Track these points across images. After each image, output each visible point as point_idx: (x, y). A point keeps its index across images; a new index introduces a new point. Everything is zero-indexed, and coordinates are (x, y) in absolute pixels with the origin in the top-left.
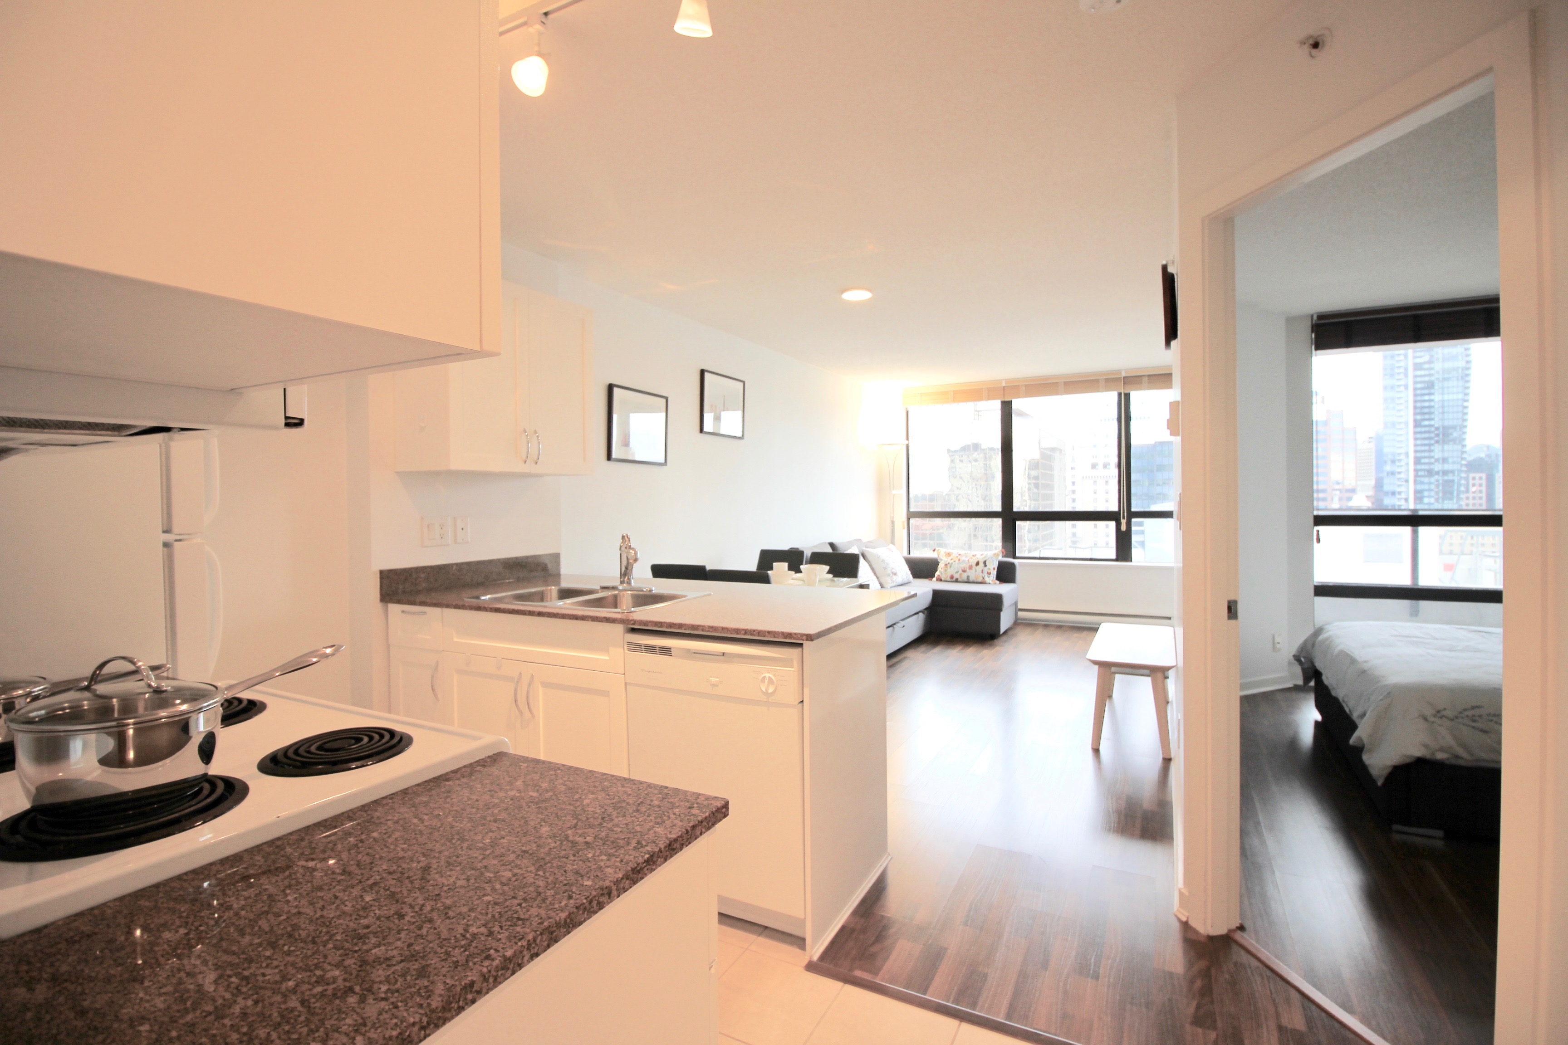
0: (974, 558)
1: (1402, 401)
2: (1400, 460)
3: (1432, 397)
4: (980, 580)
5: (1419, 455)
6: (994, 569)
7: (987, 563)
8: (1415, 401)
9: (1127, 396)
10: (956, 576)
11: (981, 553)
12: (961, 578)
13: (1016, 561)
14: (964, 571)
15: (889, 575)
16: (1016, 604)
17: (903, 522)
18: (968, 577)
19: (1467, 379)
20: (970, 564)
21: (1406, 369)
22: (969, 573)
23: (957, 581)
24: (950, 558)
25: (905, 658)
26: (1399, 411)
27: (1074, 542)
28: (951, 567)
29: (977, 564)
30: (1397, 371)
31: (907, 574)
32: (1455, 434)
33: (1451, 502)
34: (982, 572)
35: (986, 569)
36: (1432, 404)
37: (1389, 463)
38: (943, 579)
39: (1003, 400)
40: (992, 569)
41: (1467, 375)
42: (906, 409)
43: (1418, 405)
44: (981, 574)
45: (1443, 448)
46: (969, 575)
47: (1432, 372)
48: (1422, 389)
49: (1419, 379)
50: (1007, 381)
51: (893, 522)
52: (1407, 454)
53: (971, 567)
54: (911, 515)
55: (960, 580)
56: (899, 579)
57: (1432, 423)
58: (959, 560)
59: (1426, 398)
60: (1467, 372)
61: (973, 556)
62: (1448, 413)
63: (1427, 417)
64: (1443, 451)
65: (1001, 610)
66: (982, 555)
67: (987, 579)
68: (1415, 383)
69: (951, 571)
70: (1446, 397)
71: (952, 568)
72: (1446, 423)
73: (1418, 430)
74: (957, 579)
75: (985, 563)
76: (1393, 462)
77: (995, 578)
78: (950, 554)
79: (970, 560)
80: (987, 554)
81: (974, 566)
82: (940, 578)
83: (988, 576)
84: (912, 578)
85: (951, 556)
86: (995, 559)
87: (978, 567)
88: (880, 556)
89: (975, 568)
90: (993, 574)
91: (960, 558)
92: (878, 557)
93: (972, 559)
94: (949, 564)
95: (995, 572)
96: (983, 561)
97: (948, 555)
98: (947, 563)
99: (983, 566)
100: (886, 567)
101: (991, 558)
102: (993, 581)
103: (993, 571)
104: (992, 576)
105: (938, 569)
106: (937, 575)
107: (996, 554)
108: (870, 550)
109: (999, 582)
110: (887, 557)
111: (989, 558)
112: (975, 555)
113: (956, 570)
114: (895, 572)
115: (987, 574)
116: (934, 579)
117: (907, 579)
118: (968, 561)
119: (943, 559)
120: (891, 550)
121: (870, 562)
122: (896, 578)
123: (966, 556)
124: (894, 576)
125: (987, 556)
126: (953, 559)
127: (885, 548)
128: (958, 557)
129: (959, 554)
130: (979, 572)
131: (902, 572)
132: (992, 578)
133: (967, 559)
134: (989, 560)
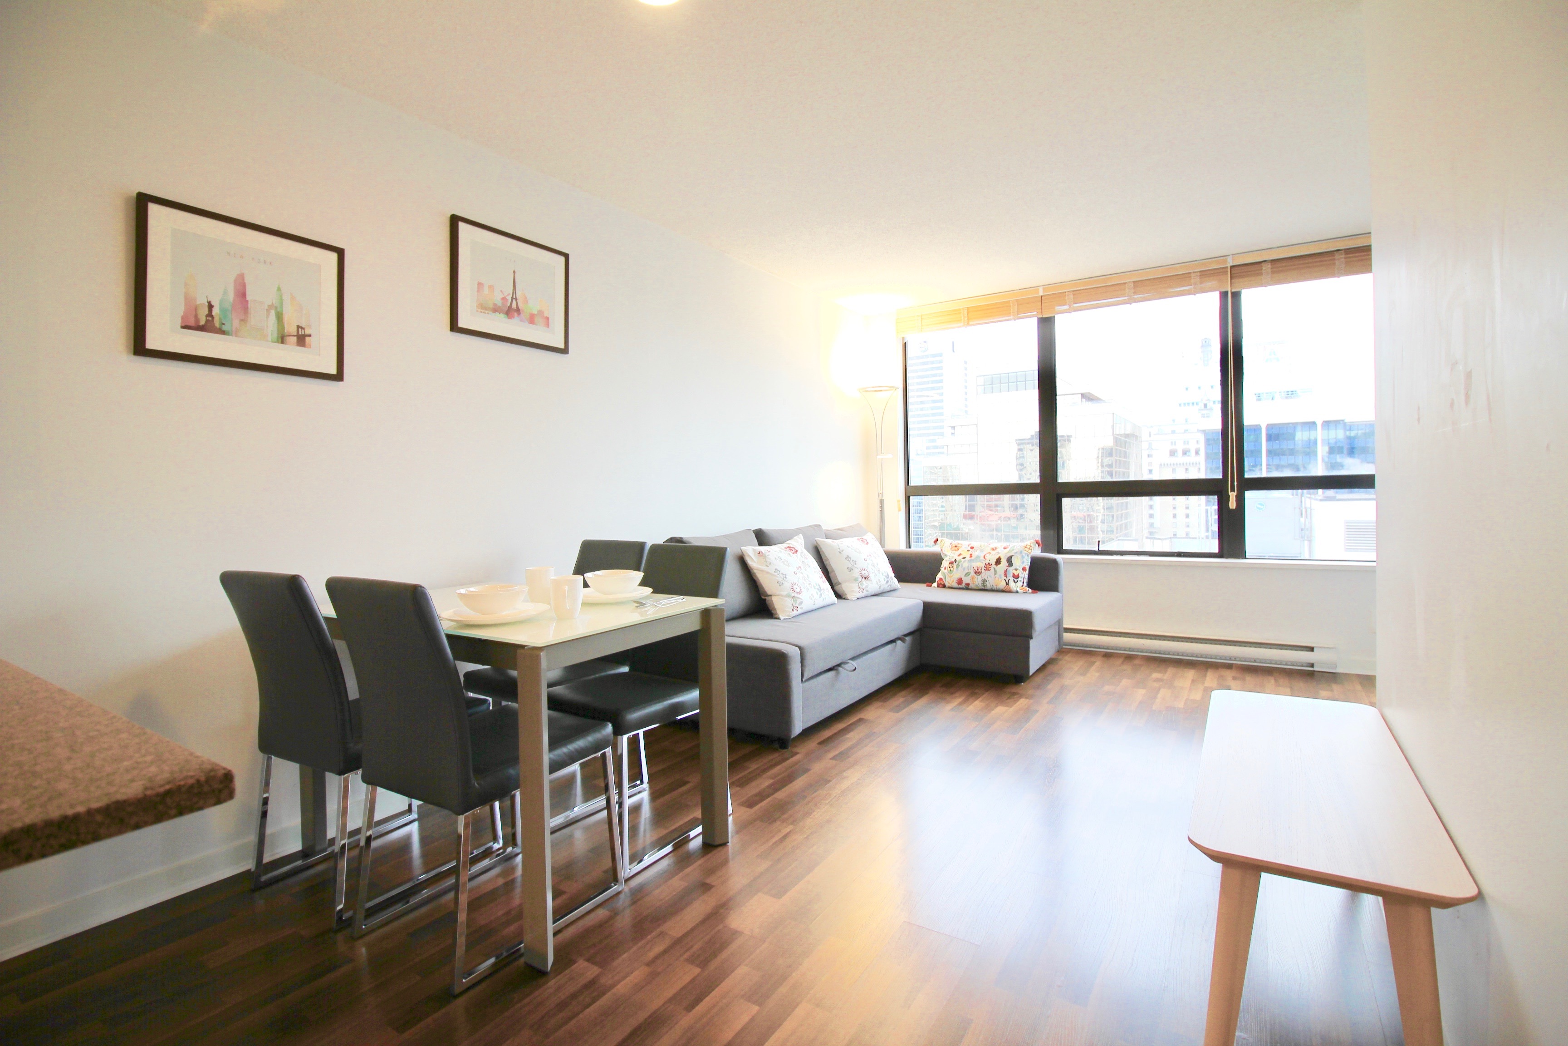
0: (993, 552)
4: (1002, 585)
6: (1024, 569)
7: (1013, 560)
9: (1236, 296)
10: (966, 580)
11: (1005, 545)
12: (973, 583)
13: (1059, 557)
14: (978, 573)
15: (856, 580)
16: (1060, 622)
17: (899, 501)
18: (984, 581)
20: (987, 562)
22: (984, 575)
23: (967, 588)
24: (958, 553)
25: (860, 720)
27: (1151, 533)
28: (958, 566)
29: (998, 562)
31: (888, 577)
34: (1006, 575)
35: (1011, 570)
38: (947, 584)
39: (1040, 316)
40: (1021, 569)
42: (903, 338)
44: (1003, 578)
46: (986, 578)
50: (1046, 287)
51: (882, 502)
53: (988, 567)
54: (910, 491)
55: (972, 586)
56: (873, 586)
58: (971, 556)
61: (993, 549)
65: (1030, 637)
66: (1005, 548)
67: (1013, 587)
69: (959, 573)
71: (961, 568)
74: (968, 584)
75: (1010, 560)
77: (1025, 584)
78: (958, 545)
79: (988, 557)
80: (1014, 546)
81: (993, 566)
82: (943, 583)
83: (1014, 581)
84: (896, 584)
85: (960, 550)
86: (1026, 554)
87: (999, 566)
88: (843, 550)
89: (994, 568)
90: (1021, 577)
91: (971, 553)
92: (840, 552)
93: (991, 555)
94: (955, 561)
95: (1026, 574)
96: (1007, 558)
97: (956, 548)
98: (953, 560)
99: (1008, 565)
100: (853, 567)
101: (1021, 552)
102: (1021, 589)
103: (1022, 573)
104: (1021, 581)
105: (941, 569)
106: (937, 579)
107: (1027, 546)
108: (829, 541)
109: (1030, 590)
110: (856, 551)
111: (1016, 553)
112: (994, 549)
113: (966, 571)
114: (867, 574)
115: (1013, 578)
116: (930, 584)
117: (887, 585)
118: (984, 557)
119: (949, 555)
120: (865, 541)
121: (827, 559)
122: (866, 584)
123: (982, 551)
124: (864, 581)
125: (1013, 550)
126: (962, 553)
127: (856, 538)
128: (968, 551)
129: (972, 548)
130: (1000, 575)
131: (879, 573)
132: (1020, 584)
133: (984, 554)
134: (1017, 555)
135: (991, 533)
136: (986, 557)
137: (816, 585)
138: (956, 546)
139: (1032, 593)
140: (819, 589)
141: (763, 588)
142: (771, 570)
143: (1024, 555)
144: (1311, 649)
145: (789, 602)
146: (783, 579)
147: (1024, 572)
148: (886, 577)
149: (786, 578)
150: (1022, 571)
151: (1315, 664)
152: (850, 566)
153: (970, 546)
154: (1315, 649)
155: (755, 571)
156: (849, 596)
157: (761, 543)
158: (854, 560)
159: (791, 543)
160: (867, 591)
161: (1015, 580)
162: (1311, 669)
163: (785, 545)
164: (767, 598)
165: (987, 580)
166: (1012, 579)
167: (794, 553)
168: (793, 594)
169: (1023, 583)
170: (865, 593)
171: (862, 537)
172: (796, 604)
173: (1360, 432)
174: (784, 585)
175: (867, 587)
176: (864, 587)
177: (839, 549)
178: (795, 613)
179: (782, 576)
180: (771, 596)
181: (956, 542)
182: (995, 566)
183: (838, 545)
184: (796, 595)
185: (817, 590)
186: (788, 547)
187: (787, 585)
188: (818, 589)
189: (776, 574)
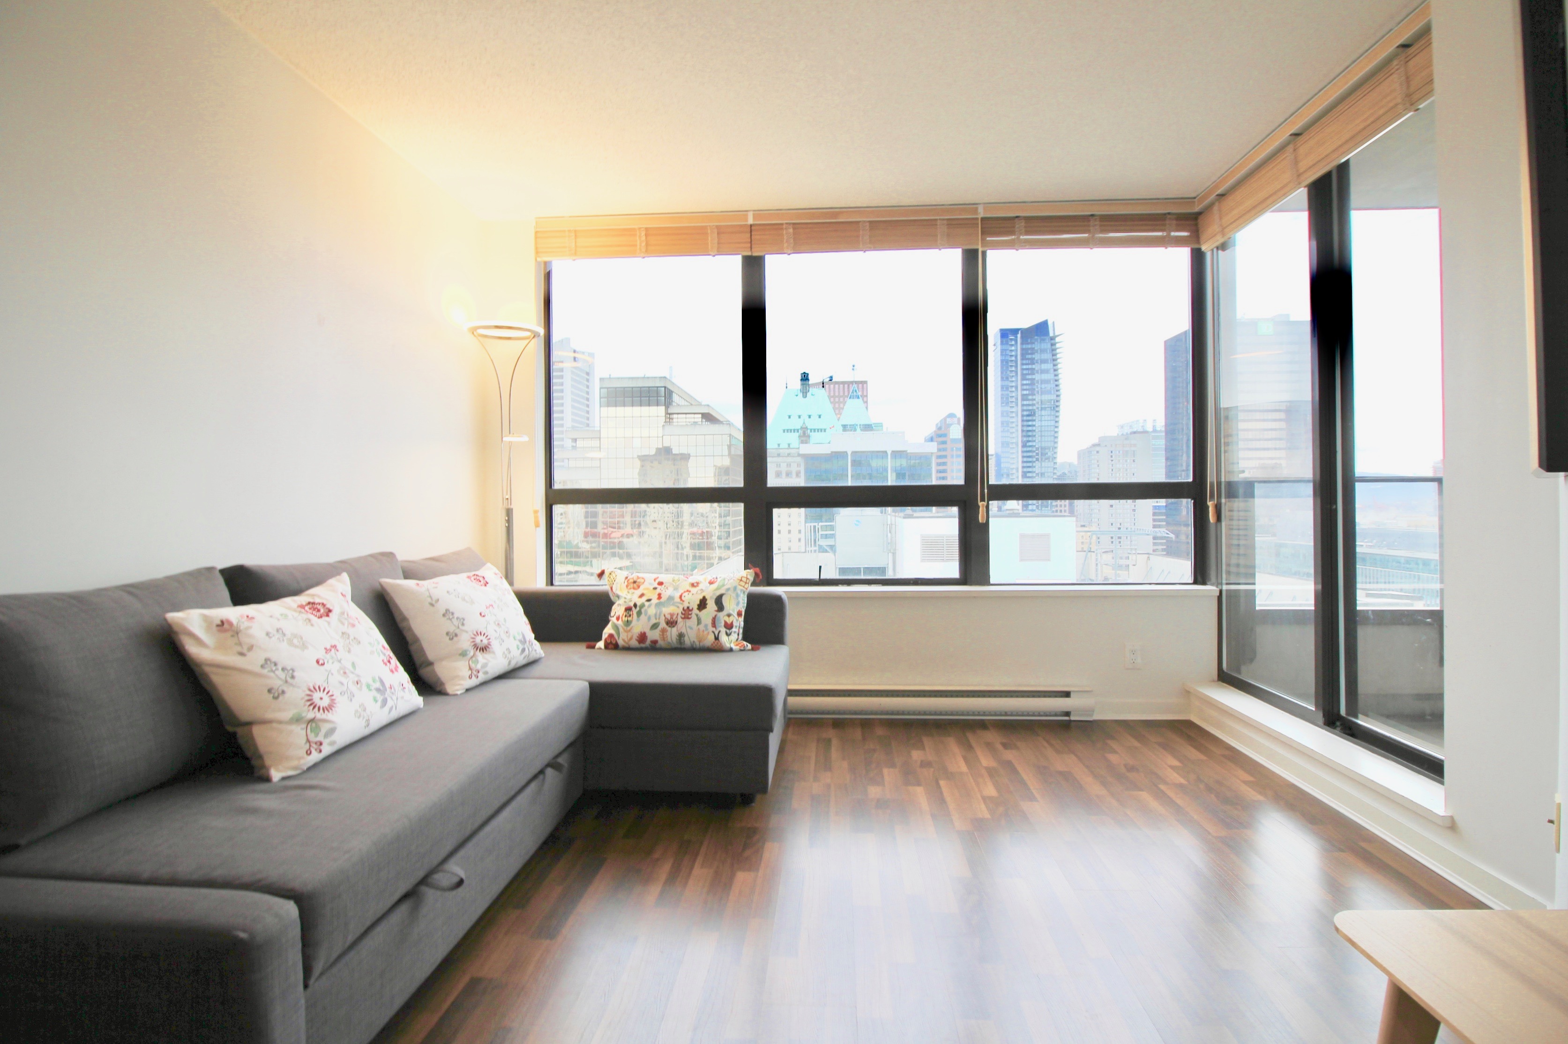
0: (694, 590)
1: (1014, 425)
2: (1013, 474)
3: (1034, 423)
4: (709, 640)
5: (1025, 470)
6: (739, 614)
7: (725, 601)
8: (1023, 426)
10: (653, 635)
11: (709, 577)
12: (664, 639)
13: (783, 592)
14: (671, 623)
15: (463, 654)
18: (681, 636)
19: (1057, 409)
20: (686, 605)
21: (1017, 399)
22: (681, 626)
23: (654, 647)
24: (639, 592)
26: (1012, 433)
28: (639, 614)
29: (703, 604)
30: (1010, 400)
31: (523, 641)
32: (1049, 454)
33: (1047, 509)
34: (714, 624)
35: (722, 617)
36: (1034, 428)
37: (1005, 476)
38: (621, 643)
39: (749, 254)
40: (735, 614)
41: (1057, 406)
42: (545, 264)
43: (1025, 429)
44: (711, 629)
45: (1041, 465)
46: (684, 631)
47: (1034, 402)
48: (1028, 416)
49: (1025, 408)
50: (758, 213)
51: (509, 513)
52: (1017, 469)
53: (687, 613)
54: (554, 496)
55: (661, 643)
56: (496, 663)
57: (1034, 444)
58: (659, 596)
59: (1030, 423)
60: (1057, 404)
61: (693, 585)
62: (1045, 436)
63: (1030, 439)
64: (1041, 467)
65: (768, 728)
66: (711, 583)
67: (726, 641)
68: (1023, 410)
69: (639, 626)
70: (1043, 423)
71: (643, 616)
72: (1043, 445)
73: (1025, 449)
74: (655, 642)
75: (719, 601)
76: (1008, 475)
77: (741, 636)
78: (638, 580)
79: (687, 597)
80: (724, 579)
81: (696, 611)
82: (614, 642)
83: (727, 633)
84: (538, 652)
85: (642, 587)
86: (741, 590)
87: (704, 611)
88: (438, 600)
89: (697, 615)
90: (736, 627)
91: (660, 592)
92: (432, 605)
93: (691, 594)
94: (635, 605)
95: (742, 619)
96: (715, 597)
97: (635, 585)
98: (632, 604)
99: (716, 609)
100: (457, 631)
101: (735, 588)
102: (737, 645)
103: (737, 620)
104: (735, 632)
105: (610, 618)
106: (605, 635)
107: (743, 579)
108: (411, 583)
109: (749, 646)
110: (464, 599)
111: (728, 590)
112: (695, 584)
113: (653, 621)
114: (485, 642)
115: (725, 629)
116: (592, 643)
117: (523, 656)
118: (681, 597)
119: (623, 598)
120: (481, 579)
121: (405, 619)
122: (485, 661)
123: (676, 589)
124: (480, 656)
125: (724, 585)
126: (645, 592)
127: (465, 575)
128: (655, 588)
129: (661, 584)
130: (706, 626)
131: (509, 637)
132: (734, 637)
133: (680, 594)
134: (730, 592)
135: (612, 550)
136: (683, 598)
137: (374, 681)
138: (635, 582)
139: (753, 649)
140: (382, 690)
141: (228, 708)
142: (252, 662)
143: (739, 592)
144: (1067, 694)
145: (298, 733)
146: (286, 682)
147: (740, 618)
148: (520, 641)
149: (293, 677)
150: (737, 617)
151: (1072, 713)
152: (452, 629)
153: (657, 581)
154: (1072, 694)
155: (207, 669)
156: (450, 688)
157: (238, 599)
158: (461, 616)
159: (318, 593)
160: (486, 673)
161: (728, 631)
162: (1066, 718)
163: (302, 599)
164: (240, 731)
165: (685, 633)
166: (723, 630)
167: (321, 617)
168: (311, 715)
169: (738, 635)
170: (482, 677)
171: (476, 573)
172: (317, 735)
173: (917, 461)
174: (287, 695)
175: (485, 665)
176: (479, 667)
177: (431, 597)
178: (315, 757)
179: (282, 675)
180: (249, 724)
181: (634, 576)
182: (697, 612)
183: (428, 590)
184: (320, 715)
185: (375, 693)
186: (309, 603)
187: (295, 695)
188: (378, 690)
189: (265, 671)
